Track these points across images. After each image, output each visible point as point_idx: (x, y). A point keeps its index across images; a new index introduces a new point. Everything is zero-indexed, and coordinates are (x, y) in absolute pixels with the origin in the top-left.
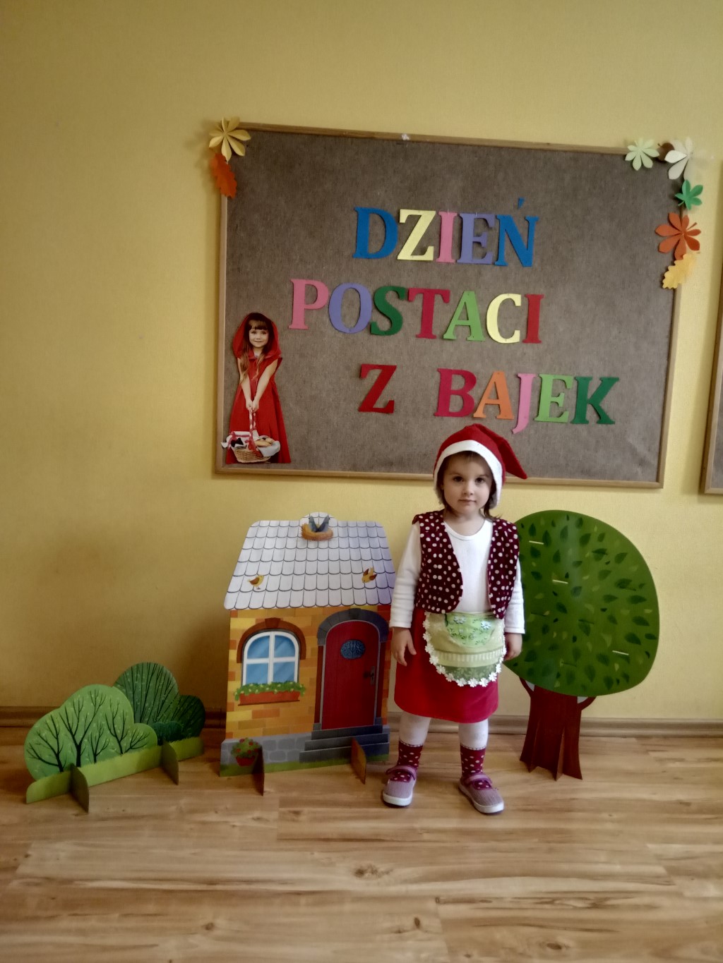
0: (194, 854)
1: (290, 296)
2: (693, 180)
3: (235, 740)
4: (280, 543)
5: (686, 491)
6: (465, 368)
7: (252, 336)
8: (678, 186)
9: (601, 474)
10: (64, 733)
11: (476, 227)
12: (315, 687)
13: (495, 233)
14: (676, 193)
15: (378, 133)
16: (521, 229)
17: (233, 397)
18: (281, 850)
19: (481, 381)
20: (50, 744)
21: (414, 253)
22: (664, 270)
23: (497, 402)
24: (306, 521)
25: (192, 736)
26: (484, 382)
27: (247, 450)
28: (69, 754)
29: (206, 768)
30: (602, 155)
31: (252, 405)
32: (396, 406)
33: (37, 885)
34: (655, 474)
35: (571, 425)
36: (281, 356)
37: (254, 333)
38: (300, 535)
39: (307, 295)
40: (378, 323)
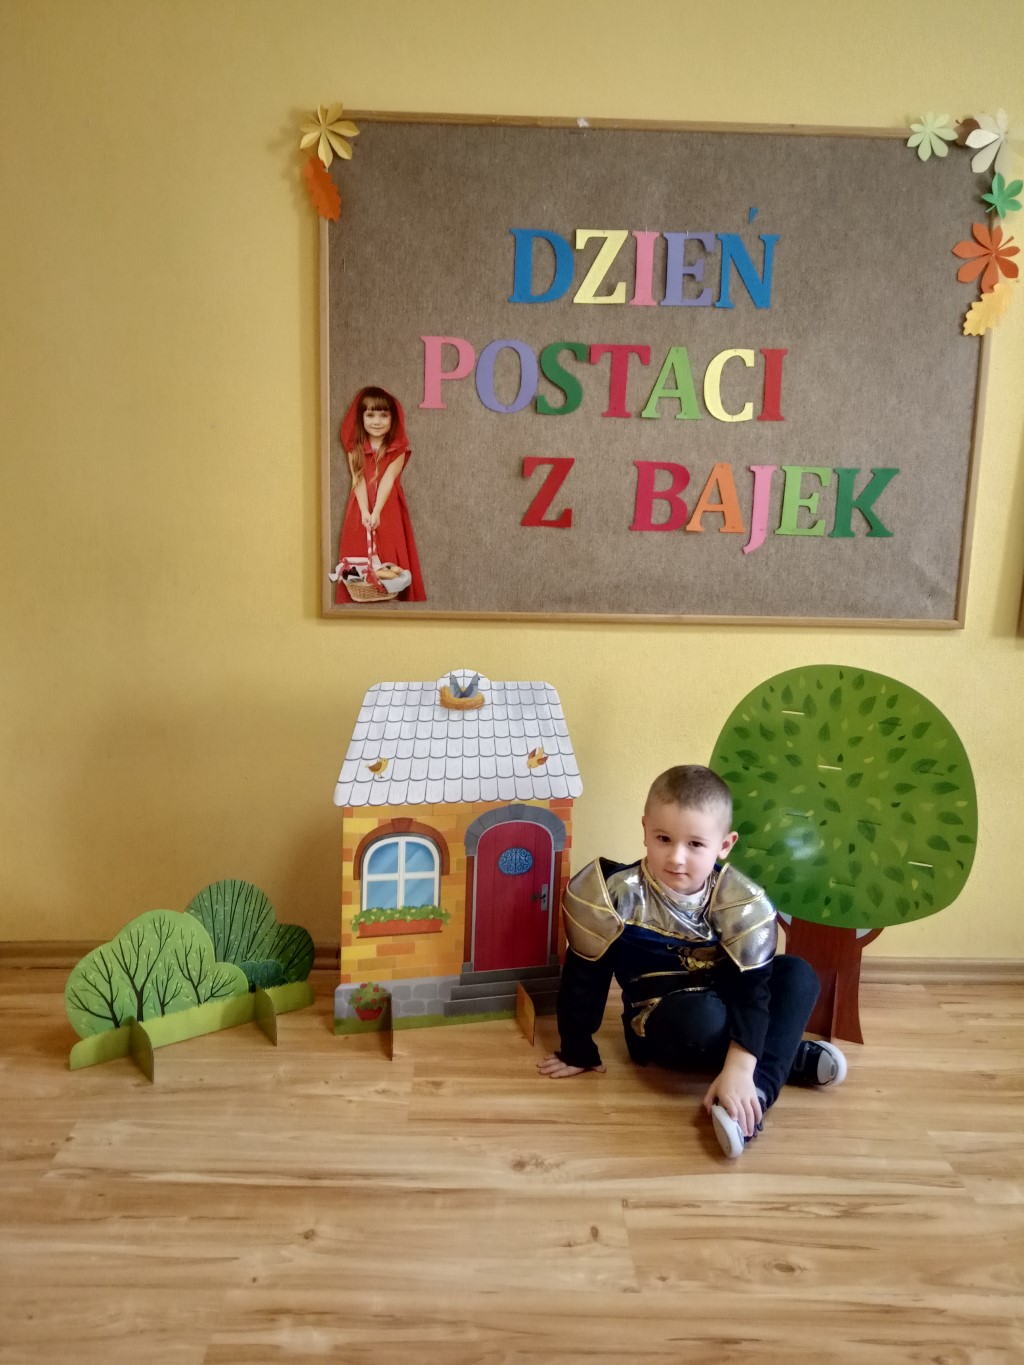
0: (295, 1138)
1: (421, 360)
2: (1009, 174)
3: (355, 985)
4: (409, 714)
5: (998, 632)
6: (674, 459)
7: (368, 421)
8: (985, 183)
9: (873, 610)
10: (118, 975)
11: (687, 251)
12: (463, 913)
13: (715, 260)
14: (984, 193)
15: (542, 118)
16: (754, 253)
17: (343, 508)
18: (413, 1134)
19: (697, 478)
20: (101, 990)
21: (598, 294)
22: (965, 309)
23: (720, 508)
24: (445, 682)
25: (297, 979)
26: (701, 480)
27: (365, 584)
28: (126, 1004)
29: (316, 1023)
30: (873, 139)
31: (370, 519)
32: (575, 519)
33: (81, 1177)
34: (953, 608)
35: (829, 539)
36: (408, 448)
37: (371, 415)
38: (438, 703)
39: (444, 358)
40: (547, 399)
